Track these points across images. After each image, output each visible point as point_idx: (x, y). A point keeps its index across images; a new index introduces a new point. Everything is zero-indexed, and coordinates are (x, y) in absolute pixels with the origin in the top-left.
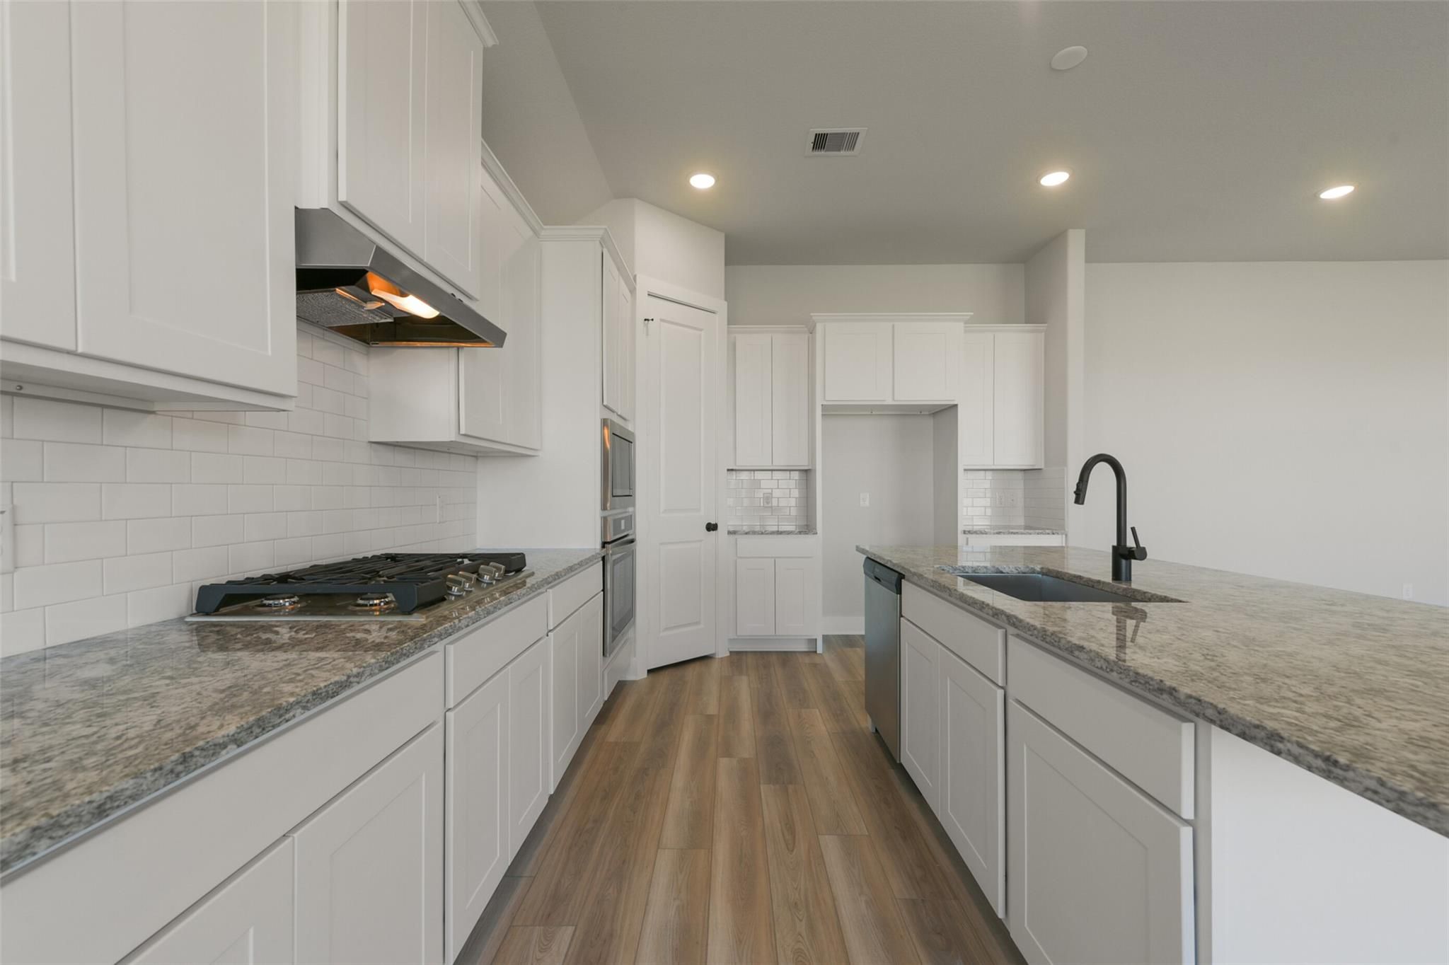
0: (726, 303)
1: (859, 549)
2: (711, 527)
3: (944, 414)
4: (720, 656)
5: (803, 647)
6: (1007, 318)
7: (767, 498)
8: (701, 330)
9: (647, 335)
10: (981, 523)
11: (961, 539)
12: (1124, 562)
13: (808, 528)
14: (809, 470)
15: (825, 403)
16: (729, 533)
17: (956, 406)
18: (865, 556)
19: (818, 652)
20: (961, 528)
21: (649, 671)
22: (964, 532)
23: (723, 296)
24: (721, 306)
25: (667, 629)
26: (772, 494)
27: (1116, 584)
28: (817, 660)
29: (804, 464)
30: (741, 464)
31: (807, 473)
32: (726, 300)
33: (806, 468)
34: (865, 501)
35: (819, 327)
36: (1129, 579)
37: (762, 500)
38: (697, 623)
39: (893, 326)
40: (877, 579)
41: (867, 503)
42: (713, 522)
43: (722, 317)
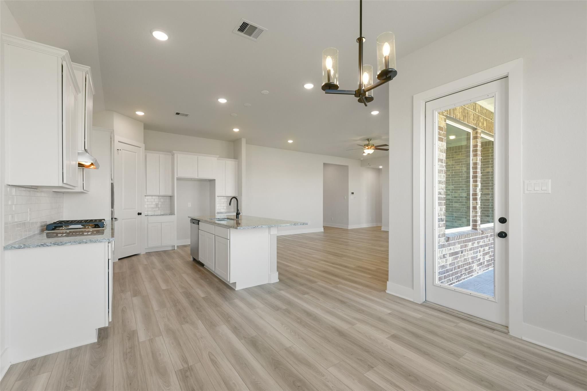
0: (144, 145)
1: (189, 217)
2: (139, 214)
3: (212, 182)
4: (142, 254)
5: (170, 248)
6: (229, 157)
7: (157, 204)
8: (136, 153)
9: (118, 154)
10: (223, 210)
11: (216, 214)
12: (238, 215)
13: (172, 213)
14: (172, 196)
15: (177, 177)
16: (145, 215)
17: (215, 180)
18: (190, 219)
19: (175, 249)
20: (216, 212)
21: (119, 259)
22: (217, 213)
23: (143, 142)
24: (143, 146)
25: (124, 246)
26: (158, 203)
27: (236, 219)
28: (175, 251)
29: (170, 194)
30: (148, 194)
31: (171, 197)
32: (144, 143)
33: (171, 195)
34: (190, 205)
35: (175, 155)
36: (238, 218)
37: (155, 205)
38: (135, 244)
39: (198, 157)
40: (194, 223)
41: (190, 206)
42: (140, 212)
43: (142, 149)
